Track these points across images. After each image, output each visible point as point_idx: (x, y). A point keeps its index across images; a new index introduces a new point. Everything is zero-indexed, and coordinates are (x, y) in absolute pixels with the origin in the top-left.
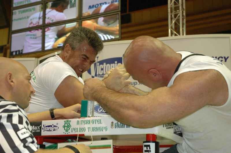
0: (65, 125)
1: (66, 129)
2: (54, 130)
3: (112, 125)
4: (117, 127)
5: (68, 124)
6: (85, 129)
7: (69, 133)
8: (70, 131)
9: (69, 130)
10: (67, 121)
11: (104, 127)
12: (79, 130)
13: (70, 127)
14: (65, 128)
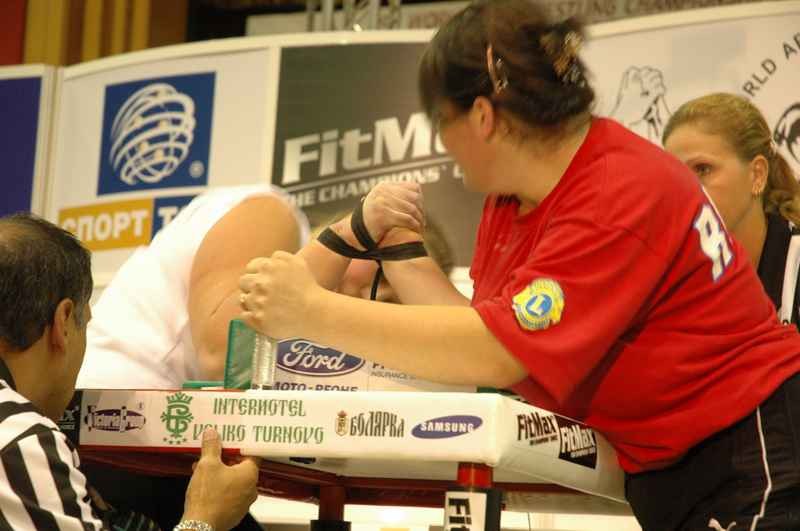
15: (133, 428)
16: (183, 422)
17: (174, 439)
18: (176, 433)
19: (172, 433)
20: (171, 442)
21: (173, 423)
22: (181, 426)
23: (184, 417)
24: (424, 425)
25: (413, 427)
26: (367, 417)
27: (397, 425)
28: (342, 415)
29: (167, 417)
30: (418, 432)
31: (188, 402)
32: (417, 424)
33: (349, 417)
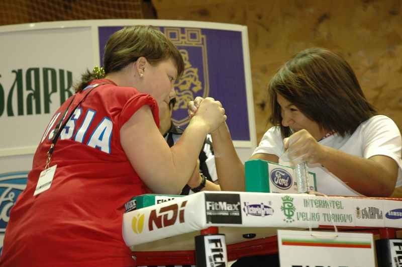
0: (284, 205)
1: (287, 213)
2: (266, 215)
3: (358, 213)
4: (365, 217)
5: (290, 205)
6: (319, 216)
7: (293, 220)
8: (294, 217)
9: (292, 215)
10: (287, 199)
11: (347, 215)
12: (309, 216)
13: (294, 210)
14: (285, 211)
15: (268, 214)
16: (292, 211)
17: (289, 220)
18: (289, 216)
19: (287, 217)
20: (287, 222)
21: (287, 211)
22: (291, 213)
23: (291, 208)
24: (389, 212)
25: (385, 213)
26: (367, 210)
27: (380, 213)
28: (358, 209)
29: (284, 209)
30: (388, 216)
31: (292, 201)
32: (387, 212)
33: (361, 209)
